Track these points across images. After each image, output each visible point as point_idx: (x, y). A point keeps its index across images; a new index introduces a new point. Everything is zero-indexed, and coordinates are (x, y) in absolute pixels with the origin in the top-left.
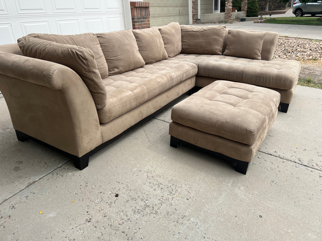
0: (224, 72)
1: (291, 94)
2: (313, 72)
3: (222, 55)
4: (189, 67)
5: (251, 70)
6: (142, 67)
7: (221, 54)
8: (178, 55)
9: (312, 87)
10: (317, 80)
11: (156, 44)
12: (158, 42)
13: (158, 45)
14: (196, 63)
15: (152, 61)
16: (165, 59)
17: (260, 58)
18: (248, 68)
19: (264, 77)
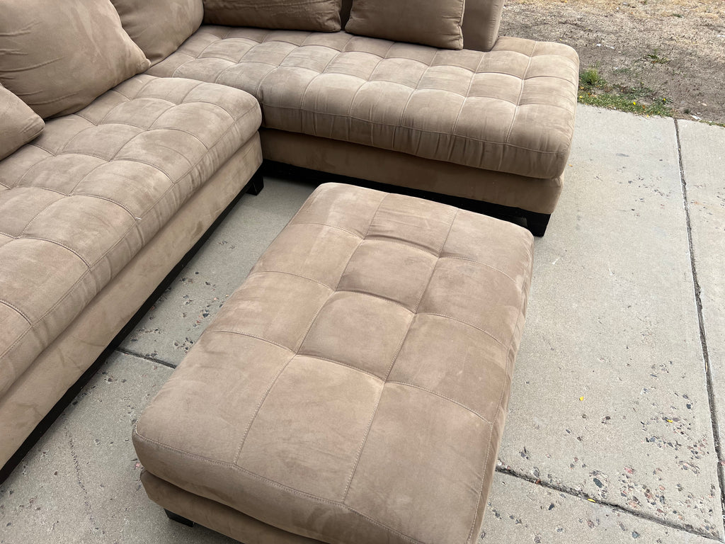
0: (348, 120)
1: (557, 187)
2: (595, 41)
3: (343, 29)
4: (223, 118)
5: (435, 118)
6: (34, 140)
7: (338, 27)
8: (192, 35)
9: (598, 104)
10: (609, 72)
11: (76, 30)
12: (85, 17)
13: (89, 32)
14: (254, 84)
15: (79, 100)
16: (139, 73)
17: (461, 43)
18: (427, 109)
19: (476, 143)
